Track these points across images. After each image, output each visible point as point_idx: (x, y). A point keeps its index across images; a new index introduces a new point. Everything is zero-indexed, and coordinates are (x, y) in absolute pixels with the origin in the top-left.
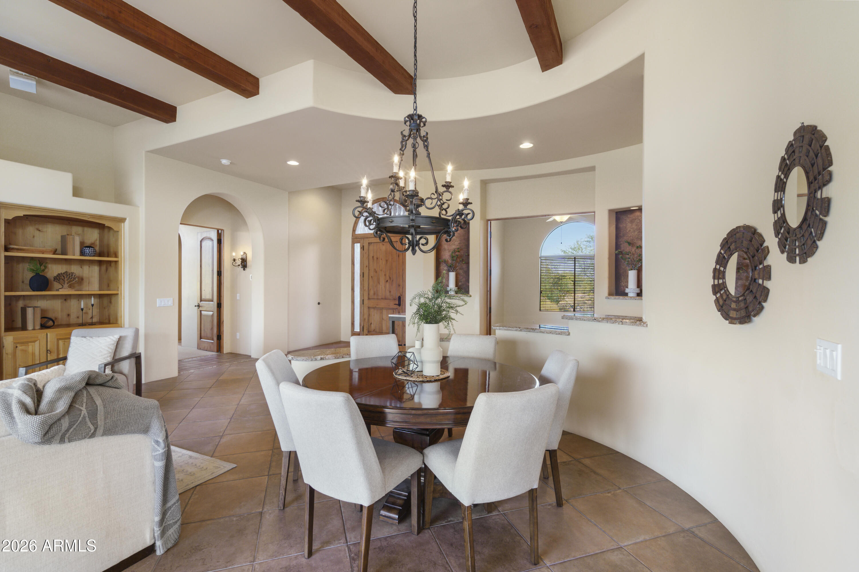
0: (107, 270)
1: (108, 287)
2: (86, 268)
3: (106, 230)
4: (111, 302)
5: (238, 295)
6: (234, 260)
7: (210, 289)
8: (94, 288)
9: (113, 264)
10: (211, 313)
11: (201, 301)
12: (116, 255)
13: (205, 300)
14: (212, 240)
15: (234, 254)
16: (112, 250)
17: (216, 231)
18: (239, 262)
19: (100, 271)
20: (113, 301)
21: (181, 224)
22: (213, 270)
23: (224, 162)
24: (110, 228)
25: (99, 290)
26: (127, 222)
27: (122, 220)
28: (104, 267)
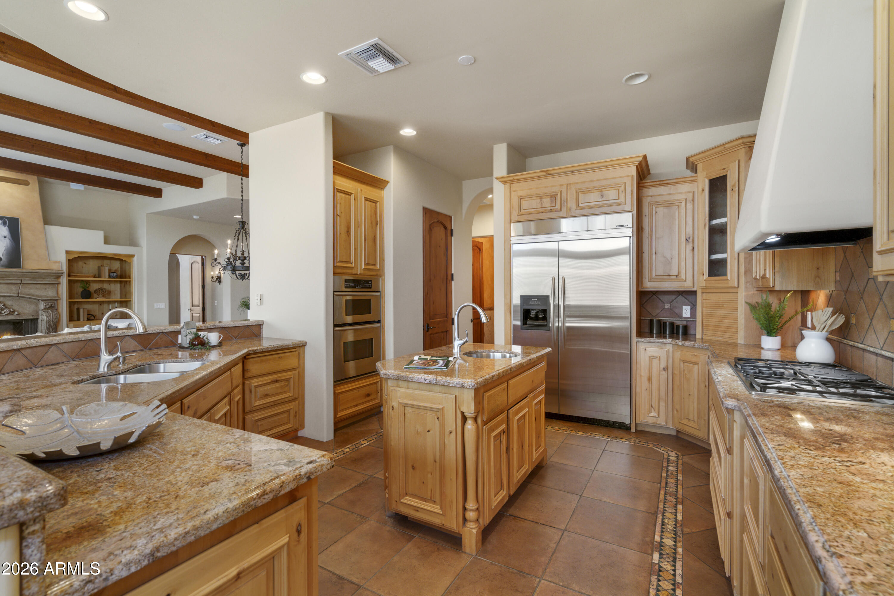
0: (124, 286)
2: (112, 285)
3: (124, 262)
6: (213, 277)
8: (117, 297)
9: (128, 283)
10: (198, 315)
11: (192, 306)
12: (130, 277)
13: (195, 306)
14: (198, 264)
15: (212, 273)
16: (127, 274)
17: (200, 257)
18: (216, 279)
19: (121, 286)
20: (128, 306)
22: (199, 284)
23: (195, 217)
24: (126, 261)
25: (121, 298)
26: (136, 257)
27: (133, 256)
28: (123, 284)
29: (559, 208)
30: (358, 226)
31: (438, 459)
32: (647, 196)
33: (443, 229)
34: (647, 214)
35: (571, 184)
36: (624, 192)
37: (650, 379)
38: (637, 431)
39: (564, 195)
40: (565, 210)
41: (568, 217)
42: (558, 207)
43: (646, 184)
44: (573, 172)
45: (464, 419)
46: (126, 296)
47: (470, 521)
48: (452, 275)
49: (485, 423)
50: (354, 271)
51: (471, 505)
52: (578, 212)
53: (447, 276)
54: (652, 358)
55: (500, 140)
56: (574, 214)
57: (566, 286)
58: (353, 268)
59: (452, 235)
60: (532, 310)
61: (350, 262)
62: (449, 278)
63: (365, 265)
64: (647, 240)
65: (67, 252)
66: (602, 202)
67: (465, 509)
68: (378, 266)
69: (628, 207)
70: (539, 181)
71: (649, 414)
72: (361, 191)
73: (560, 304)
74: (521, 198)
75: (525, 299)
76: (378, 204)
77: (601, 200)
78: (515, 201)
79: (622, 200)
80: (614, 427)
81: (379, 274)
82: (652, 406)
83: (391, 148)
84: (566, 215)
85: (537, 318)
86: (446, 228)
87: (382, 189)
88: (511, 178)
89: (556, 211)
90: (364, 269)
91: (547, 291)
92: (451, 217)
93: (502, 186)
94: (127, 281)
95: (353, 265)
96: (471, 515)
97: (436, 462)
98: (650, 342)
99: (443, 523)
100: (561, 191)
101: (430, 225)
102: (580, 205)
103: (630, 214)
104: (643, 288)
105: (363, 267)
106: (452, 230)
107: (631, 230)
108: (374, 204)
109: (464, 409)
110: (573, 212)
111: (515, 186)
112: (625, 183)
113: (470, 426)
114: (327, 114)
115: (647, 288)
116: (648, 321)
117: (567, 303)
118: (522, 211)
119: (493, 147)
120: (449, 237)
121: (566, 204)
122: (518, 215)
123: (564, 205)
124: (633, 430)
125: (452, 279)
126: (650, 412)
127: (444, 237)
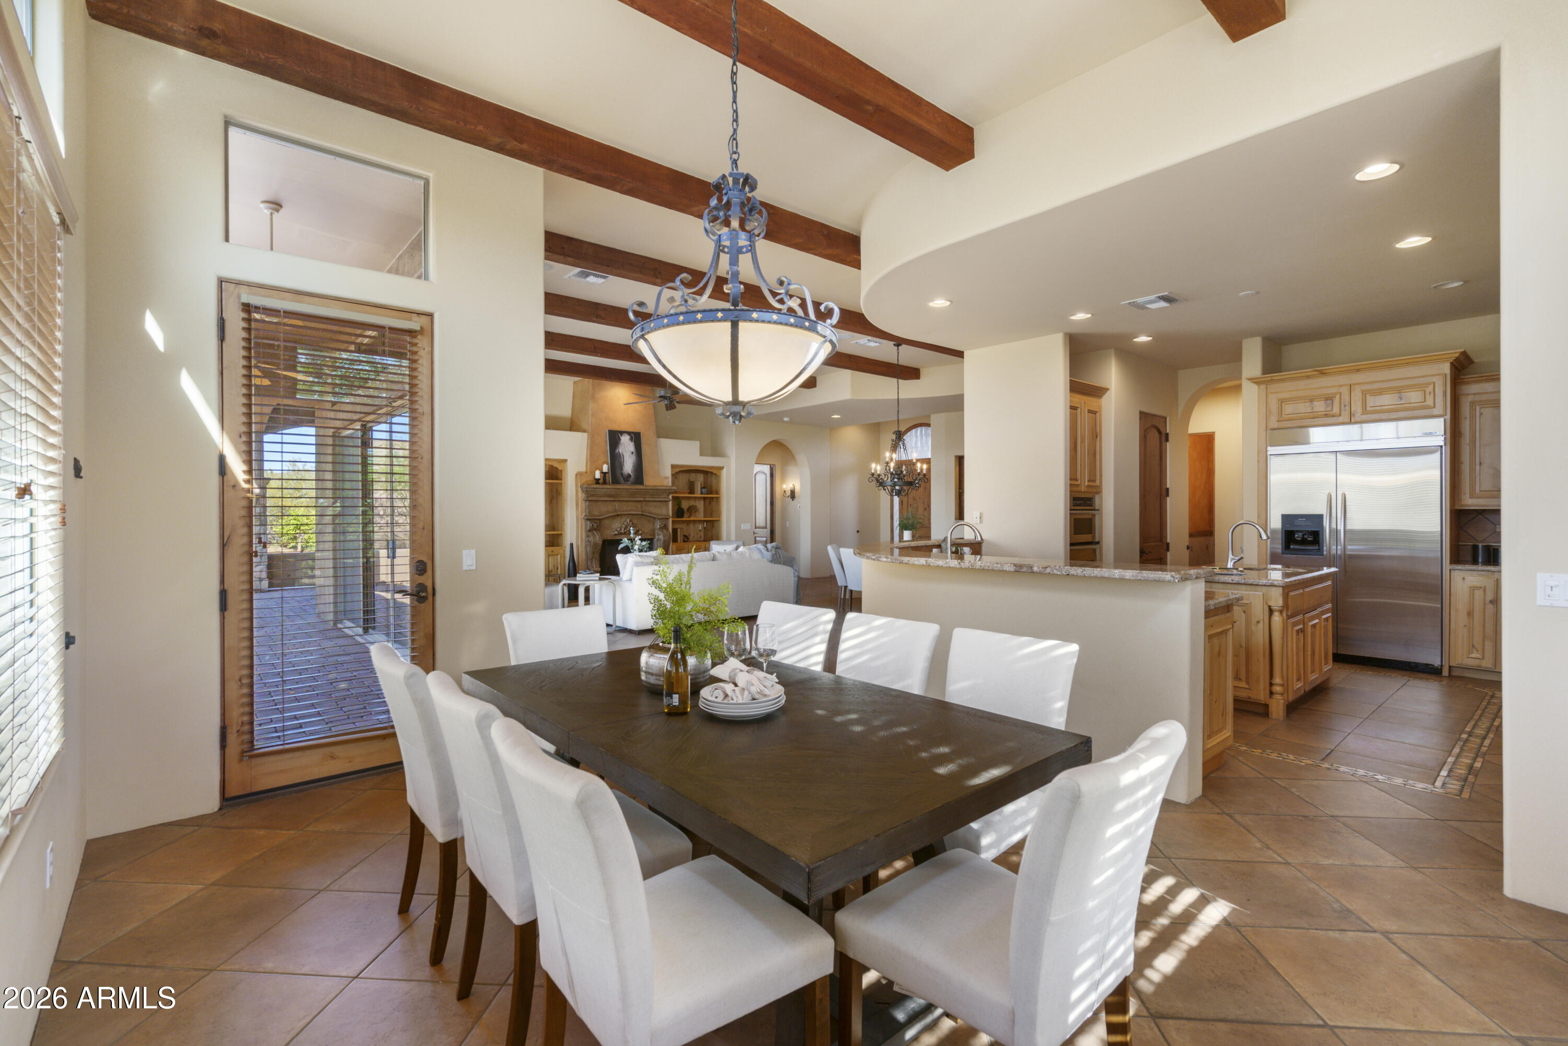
0: (710, 503)
1: (711, 515)
2: (697, 502)
3: (709, 475)
4: (713, 526)
5: (788, 523)
6: (785, 492)
7: (764, 518)
8: (700, 516)
9: (715, 499)
10: (765, 539)
11: (756, 528)
12: (717, 492)
13: (759, 528)
14: (766, 474)
15: (784, 486)
16: (714, 489)
17: (769, 466)
18: (789, 493)
19: (704, 503)
20: (715, 525)
21: (756, 464)
22: (766, 501)
23: (786, 419)
24: (715, 474)
25: (704, 517)
26: (724, 470)
27: (722, 468)
28: (708, 501)
29: (1338, 412)
30: (1083, 441)
31: (1244, 645)
32: (1468, 395)
33: (1157, 434)
34: (1468, 416)
35: (1355, 384)
36: (1432, 394)
37: (1470, 614)
38: (1450, 676)
39: (1346, 397)
40: (1347, 414)
41: (1350, 423)
42: (1336, 410)
43: (1466, 380)
44: (1358, 370)
45: (1271, 611)
46: (711, 514)
47: (1277, 694)
48: (1167, 490)
49: (1289, 617)
50: (1079, 489)
51: (1277, 680)
52: (1365, 417)
53: (1161, 491)
54: (1473, 589)
55: (1251, 334)
56: (1359, 420)
57: (1347, 507)
58: (1078, 485)
59: (1167, 440)
60: (1297, 531)
61: (1077, 480)
62: (1164, 493)
63: (1089, 481)
64: (1468, 448)
65: (673, 466)
66: (1400, 406)
67: (1271, 684)
68: (1098, 483)
69: (1438, 410)
70: (1308, 381)
71: (1469, 654)
72: (1085, 403)
73: (1339, 528)
74: (1282, 401)
75: (1286, 518)
76: (1098, 414)
77: (1399, 403)
78: (1274, 405)
79: (1430, 402)
80: (1418, 671)
81: (1098, 490)
82: (1473, 646)
83: (1112, 352)
84: (1347, 420)
85: (1304, 542)
86: (1160, 432)
87: (1100, 397)
88: (1269, 379)
89: (1333, 416)
90: (1088, 486)
91: (1319, 508)
92: (1166, 418)
93: (1255, 387)
94: (713, 498)
95: (1079, 482)
96: (1277, 689)
97: (1242, 647)
98: (1470, 570)
99: (1250, 695)
100: (1341, 393)
101: (1145, 431)
102: (1368, 409)
103: (1442, 420)
104: (1462, 506)
105: (1086, 484)
106: (1167, 435)
107: (1443, 438)
108: (1094, 415)
109: (1272, 604)
110: (1358, 417)
111: (1273, 387)
112: (1434, 383)
113: (1277, 618)
114: (1066, 334)
115: (1468, 506)
116: (1470, 547)
117: (1349, 527)
118: (1283, 416)
119: (1241, 343)
120: (1164, 444)
121: (1347, 408)
122: (1278, 421)
123: (1345, 410)
124: (1445, 672)
125: (1167, 495)
126: (1470, 652)
127: (1158, 443)
